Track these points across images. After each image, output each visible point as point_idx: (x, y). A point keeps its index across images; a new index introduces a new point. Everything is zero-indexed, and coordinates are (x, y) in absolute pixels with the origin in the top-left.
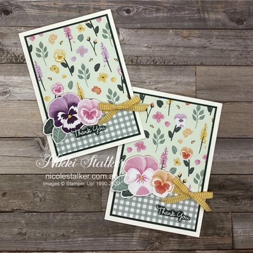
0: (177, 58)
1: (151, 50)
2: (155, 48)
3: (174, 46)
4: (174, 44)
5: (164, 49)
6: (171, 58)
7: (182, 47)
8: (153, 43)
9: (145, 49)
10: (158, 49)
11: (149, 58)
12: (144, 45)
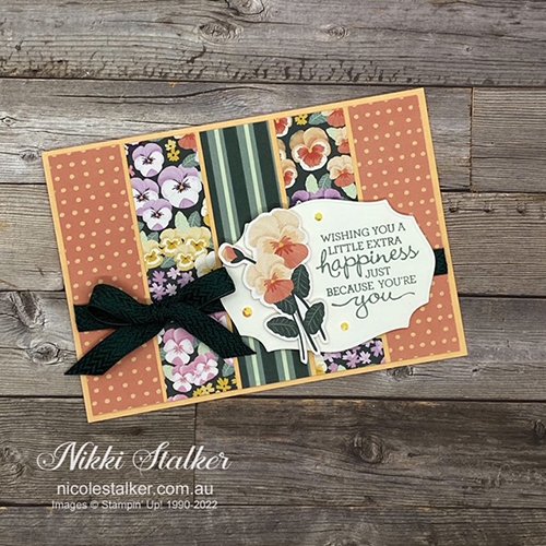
0: (419, 66)
1: (342, 42)
2: (353, 35)
3: (410, 31)
4: (409, 25)
5: (379, 37)
6: (401, 65)
7: (432, 31)
8: (348, 19)
9: (325, 38)
10: (361, 37)
11: (336, 65)
12: (323, 27)
